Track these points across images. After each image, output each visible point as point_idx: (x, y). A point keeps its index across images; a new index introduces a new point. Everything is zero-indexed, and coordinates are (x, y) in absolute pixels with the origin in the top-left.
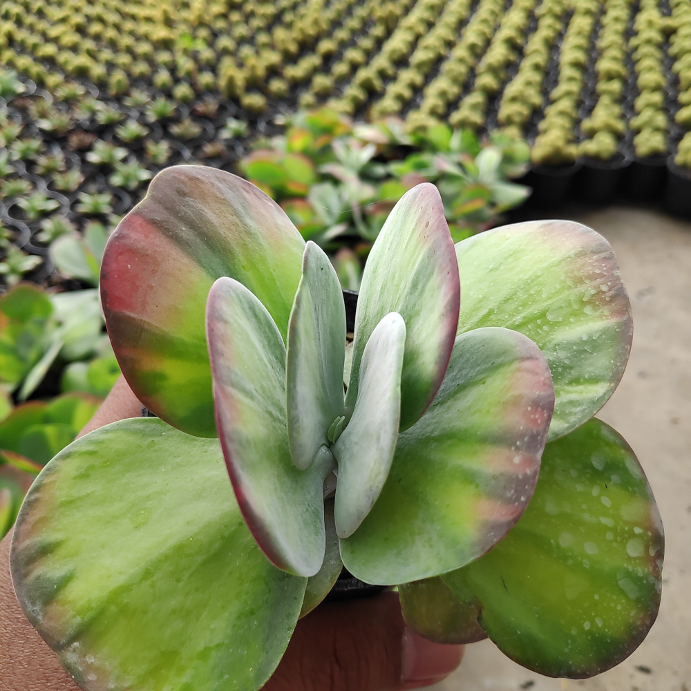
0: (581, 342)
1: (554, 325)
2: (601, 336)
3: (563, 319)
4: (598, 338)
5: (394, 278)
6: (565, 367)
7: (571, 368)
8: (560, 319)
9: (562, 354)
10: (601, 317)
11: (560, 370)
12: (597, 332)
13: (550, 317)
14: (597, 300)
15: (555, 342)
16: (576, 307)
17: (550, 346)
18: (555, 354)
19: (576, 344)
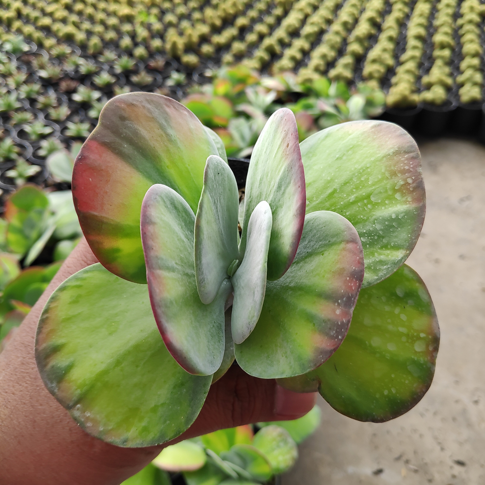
0: (391, 220)
1: (375, 205)
2: (404, 216)
3: (381, 201)
4: (402, 218)
5: (267, 176)
6: (380, 237)
7: (383, 237)
8: (380, 201)
9: (378, 227)
10: (405, 202)
11: (376, 238)
12: (402, 213)
13: (373, 199)
14: (404, 189)
15: (374, 217)
16: (390, 193)
17: (372, 219)
18: (374, 226)
19: (388, 220)
